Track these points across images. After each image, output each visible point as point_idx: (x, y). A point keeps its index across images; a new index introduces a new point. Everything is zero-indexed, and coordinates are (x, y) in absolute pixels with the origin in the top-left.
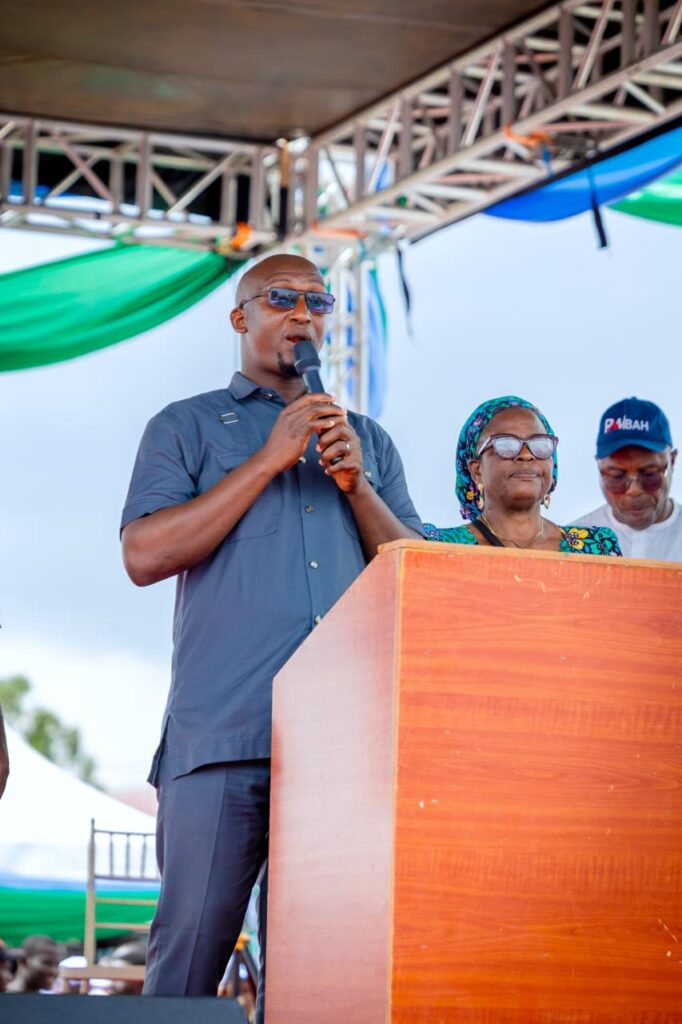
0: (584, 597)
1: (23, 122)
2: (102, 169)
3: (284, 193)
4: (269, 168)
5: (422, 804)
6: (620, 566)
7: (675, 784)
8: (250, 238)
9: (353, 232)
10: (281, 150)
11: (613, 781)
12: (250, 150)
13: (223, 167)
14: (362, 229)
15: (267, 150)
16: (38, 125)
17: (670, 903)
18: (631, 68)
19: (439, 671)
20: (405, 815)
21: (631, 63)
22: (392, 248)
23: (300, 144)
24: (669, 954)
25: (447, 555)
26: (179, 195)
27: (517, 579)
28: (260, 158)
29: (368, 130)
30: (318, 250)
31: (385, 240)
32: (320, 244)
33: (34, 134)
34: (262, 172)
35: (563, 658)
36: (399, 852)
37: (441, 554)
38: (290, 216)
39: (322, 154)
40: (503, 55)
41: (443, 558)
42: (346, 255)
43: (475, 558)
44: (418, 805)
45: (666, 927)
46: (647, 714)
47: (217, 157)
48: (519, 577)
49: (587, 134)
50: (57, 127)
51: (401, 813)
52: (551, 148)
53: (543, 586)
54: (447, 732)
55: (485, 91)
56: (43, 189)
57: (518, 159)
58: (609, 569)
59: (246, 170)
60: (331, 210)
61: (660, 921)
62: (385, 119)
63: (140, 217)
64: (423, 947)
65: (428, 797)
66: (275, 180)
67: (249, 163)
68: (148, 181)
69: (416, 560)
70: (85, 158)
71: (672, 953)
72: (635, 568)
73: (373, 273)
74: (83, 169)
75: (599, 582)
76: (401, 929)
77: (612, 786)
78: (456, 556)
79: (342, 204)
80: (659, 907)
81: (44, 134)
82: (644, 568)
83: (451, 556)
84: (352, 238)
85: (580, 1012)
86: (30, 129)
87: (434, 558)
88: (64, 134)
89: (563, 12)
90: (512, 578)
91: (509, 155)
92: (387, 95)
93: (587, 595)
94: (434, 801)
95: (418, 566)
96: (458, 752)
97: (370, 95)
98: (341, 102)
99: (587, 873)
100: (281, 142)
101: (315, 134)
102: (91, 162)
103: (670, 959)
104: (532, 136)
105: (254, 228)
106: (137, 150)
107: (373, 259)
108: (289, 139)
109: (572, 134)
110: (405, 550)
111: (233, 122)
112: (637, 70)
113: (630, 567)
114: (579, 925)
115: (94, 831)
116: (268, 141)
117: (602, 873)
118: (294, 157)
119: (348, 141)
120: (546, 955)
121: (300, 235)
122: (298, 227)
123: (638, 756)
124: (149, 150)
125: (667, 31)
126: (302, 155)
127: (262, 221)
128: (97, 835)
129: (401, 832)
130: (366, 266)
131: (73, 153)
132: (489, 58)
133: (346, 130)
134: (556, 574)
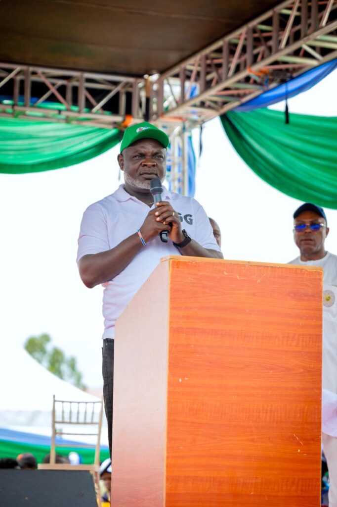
0: (258, 282)
1: (24, 68)
2: (62, 90)
3: (148, 100)
4: (141, 89)
5: (180, 380)
6: (275, 267)
7: (302, 370)
8: (132, 121)
9: (180, 118)
10: (146, 80)
11: (272, 369)
12: (131, 80)
13: (118, 88)
14: (185, 116)
15: (139, 80)
16: (31, 69)
17: (299, 427)
18: (305, 38)
19: (188, 317)
20: (172, 385)
21: (306, 36)
22: (199, 126)
23: (155, 77)
24: (299, 451)
25: (192, 262)
26: (98, 101)
27: (226, 274)
28: (137, 84)
29: (185, 70)
30: (164, 127)
31: (194, 122)
32: (165, 124)
33: (30, 73)
34: (137, 90)
35: (248, 311)
36: (169, 403)
37: (189, 262)
38: (151, 112)
39: (165, 82)
40: (247, 33)
41: (190, 263)
42: (178, 129)
43: (205, 264)
44: (179, 381)
45: (298, 438)
46: (288, 337)
47: (116, 83)
48: (227, 273)
49: (287, 70)
50: (40, 70)
51: (170, 384)
52: (271, 77)
53: (238, 277)
54: (192, 346)
55: (238, 50)
56: (35, 99)
57: (255, 82)
58: (269, 268)
59: (130, 90)
60: (170, 108)
61: (295, 435)
62: (193, 65)
63: (79, 112)
64: (181, 448)
65: (183, 377)
66: (143, 94)
67: (131, 86)
68: (83, 94)
69: (177, 265)
70: (53, 85)
71: (301, 450)
72: (282, 268)
73: (190, 138)
74: (53, 90)
75: (264, 275)
76: (170, 439)
77: (271, 371)
78: (196, 263)
79: (174, 105)
80: (294, 429)
81: (34, 73)
82: (286, 268)
83: (193, 263)
84: (179, 122)
85: (256, 478)
86: (27, 71)
87: (185, 263)
88: (44, 73)
89: (274, 13)
90: (223, 272)
91: (251, 81)
92: (194, 53)
93: (259, 281)
94: (186, 379)
95: (178, 267)
96: (198, 355)
97: (187, 53)
98: (174, 57)
99: (259, 412)
100: (146, 76)
101: (162, 72)
102: (56, 87)
103: (299, 453)
104: (261, 71)
105: (133, 117)
106: (78, 81)
107: (190, 131)
108: (150, 75)
109: (280, 70)
110: (172, 260)
111: (123, 67)
112: (308, 39)
113: (280, 267)
114: (256, 437)
115: (55, 401)
116: (139, 76)
117: (267, 412)
118: (152, 83)
119: (177, 76)
120: (240, 451)
121: (155, 120)
122: (154, 117)
123: (284, 357)
124: (83, 80)
125: (322, 21)
126: (156, 82)
127: (138, 114)
128: (56, 403)
129: (170, 393)
130: (187, 134)
131: (48, 82)
132: (241, 35)
133: (176, 70)
134: (244, 271)
